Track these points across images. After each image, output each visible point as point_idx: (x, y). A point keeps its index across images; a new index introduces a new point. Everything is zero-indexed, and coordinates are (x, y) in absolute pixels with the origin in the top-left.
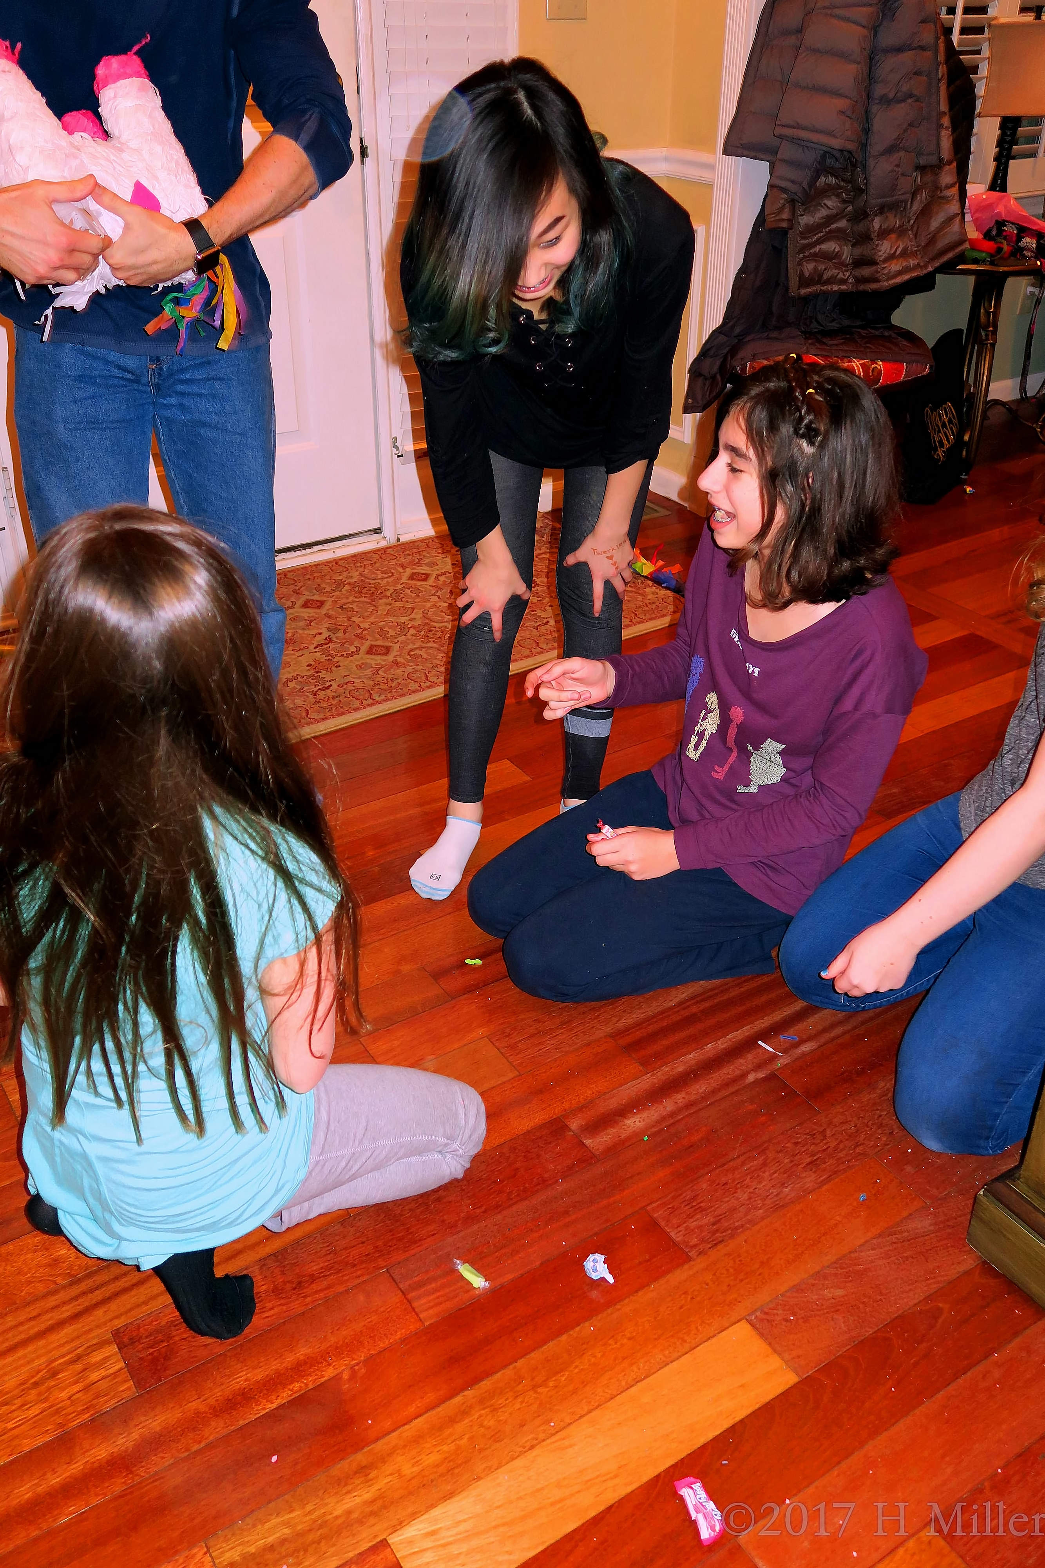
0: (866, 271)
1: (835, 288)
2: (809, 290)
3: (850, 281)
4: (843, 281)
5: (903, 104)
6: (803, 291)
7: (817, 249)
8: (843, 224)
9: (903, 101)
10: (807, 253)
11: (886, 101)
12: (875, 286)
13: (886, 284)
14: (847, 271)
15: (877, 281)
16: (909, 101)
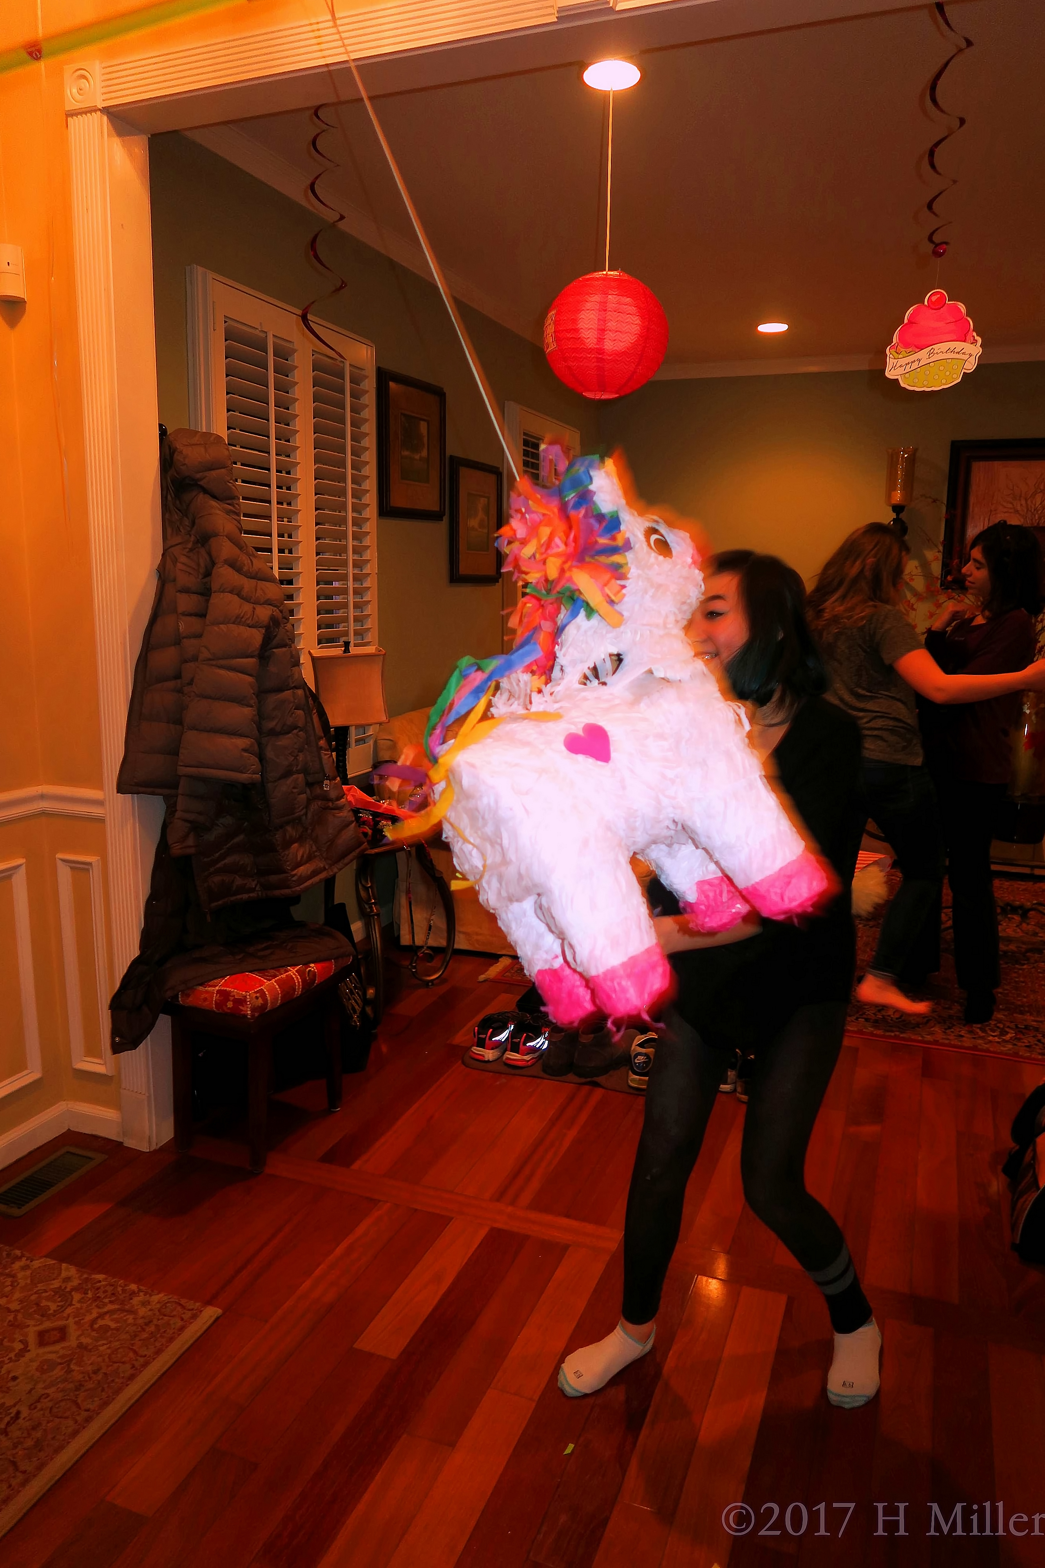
0: (274, 878)
1: (245, 896)
2: (220, 902)
3: (257, 889)
4: (253, 890)
5: (290, 734)
6: (214, 905)
7: (219, 865)
8: (241, 837)
9: (288, 733)
10: (212, 869)
11: (273, 733)
12: (287, 891)
13: (298, 888)
14: (253, 880)
15: (289, 887)
16: (295, 731)
